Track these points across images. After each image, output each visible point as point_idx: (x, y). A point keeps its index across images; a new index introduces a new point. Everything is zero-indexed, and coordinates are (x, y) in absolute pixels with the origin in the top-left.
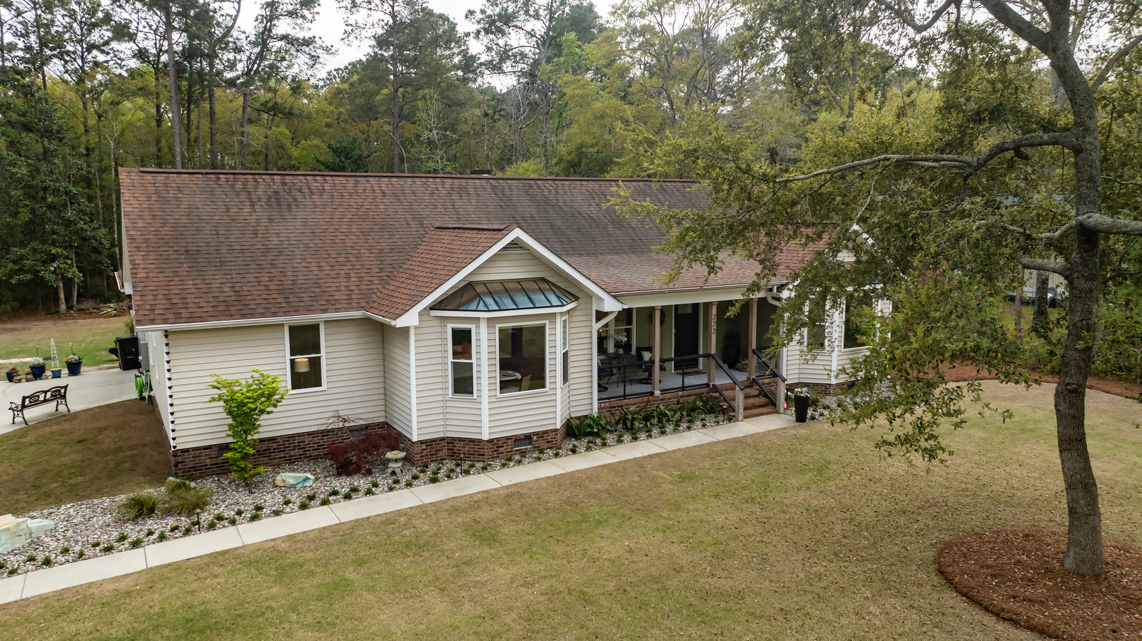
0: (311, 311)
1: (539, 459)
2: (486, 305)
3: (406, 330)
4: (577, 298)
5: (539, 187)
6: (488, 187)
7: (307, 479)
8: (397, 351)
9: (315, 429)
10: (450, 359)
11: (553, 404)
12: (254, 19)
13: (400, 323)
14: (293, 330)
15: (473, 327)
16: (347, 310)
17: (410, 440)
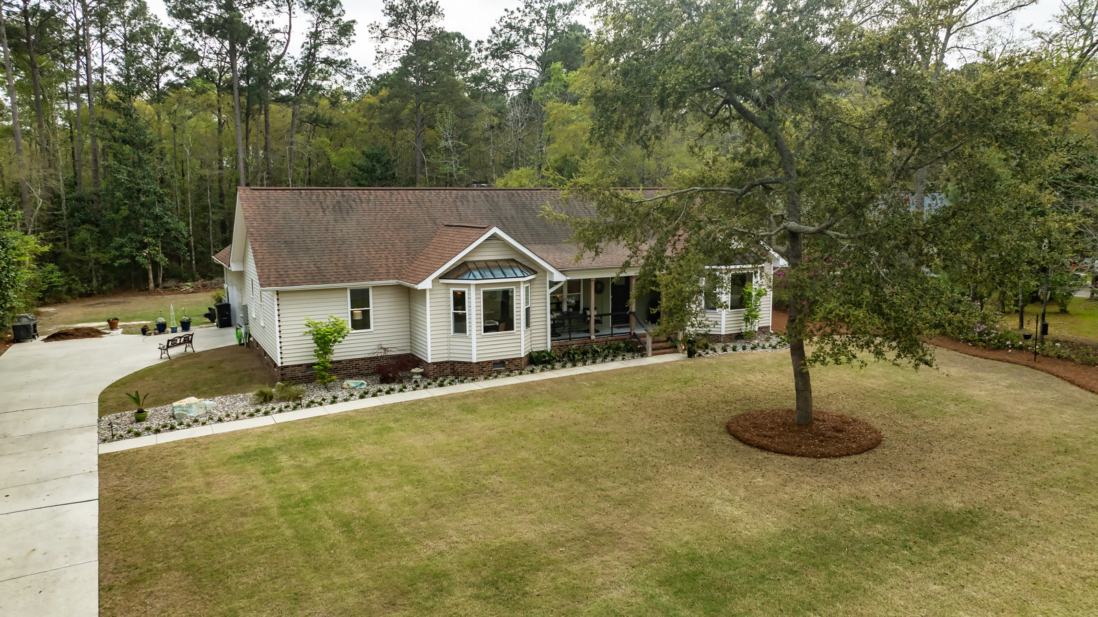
0: (363, 280)
1: (509, 376)
2: (474, 276)
3: (424, 291)
4: (535, 273)
5: (519, 195)
6: (482, 196)
7: (362, 384)
8: (420, 306)
9: (366, 356)
10: (452, 311)
11: (519, 341)
12: (301, 46)
13: (420, 286)
14: (353, 292)
15: (466, 290)
16: (387, 279)
17: (426, 363)
